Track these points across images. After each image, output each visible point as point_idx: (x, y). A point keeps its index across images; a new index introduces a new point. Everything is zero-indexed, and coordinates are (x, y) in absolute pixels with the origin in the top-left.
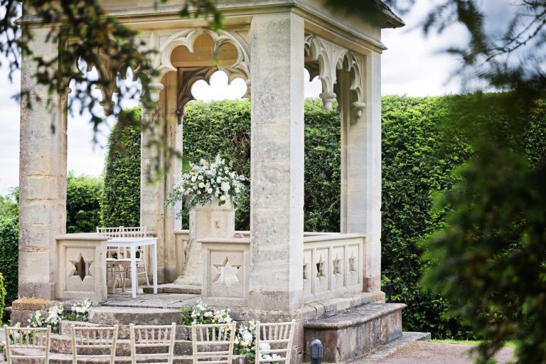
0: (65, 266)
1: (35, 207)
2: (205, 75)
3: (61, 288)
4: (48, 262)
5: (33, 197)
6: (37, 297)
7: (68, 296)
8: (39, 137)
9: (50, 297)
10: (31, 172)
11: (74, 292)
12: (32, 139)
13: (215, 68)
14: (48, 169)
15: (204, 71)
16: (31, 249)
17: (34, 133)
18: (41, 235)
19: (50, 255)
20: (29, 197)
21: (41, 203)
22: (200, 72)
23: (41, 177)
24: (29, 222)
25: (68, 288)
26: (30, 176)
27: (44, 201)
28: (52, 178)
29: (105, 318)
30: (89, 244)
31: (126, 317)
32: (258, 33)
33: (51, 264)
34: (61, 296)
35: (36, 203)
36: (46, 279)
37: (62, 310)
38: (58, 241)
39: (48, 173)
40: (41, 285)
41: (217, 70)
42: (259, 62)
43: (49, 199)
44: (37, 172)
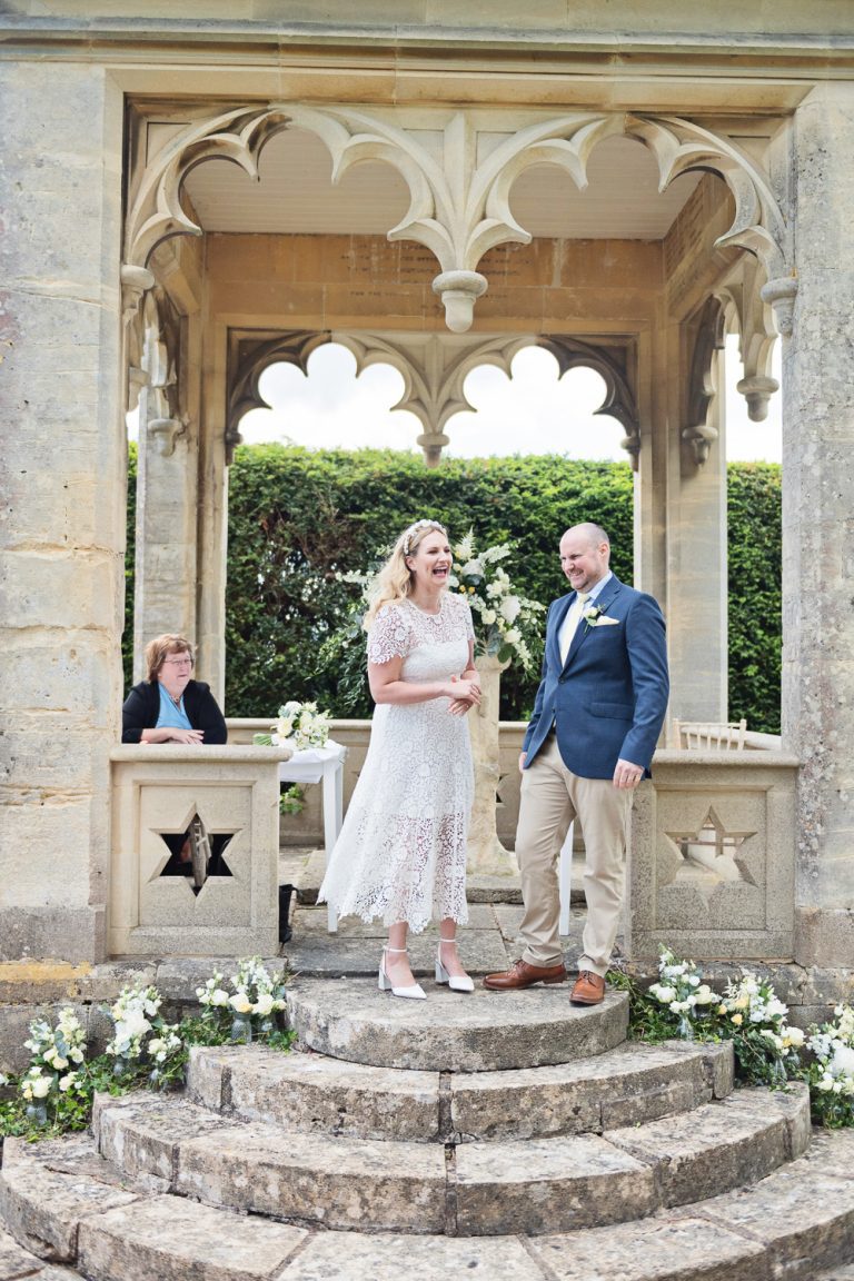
0: (137, 848)
1: (31, 653)
2: (295, 350)
3: (124, 921)
4: (85, 837)
5: (29, 618)
6: (38, 954)
7: (148, 947)
8: (51, 421)
9: (92, 953)
10: (18, 536)
11: (172, 932)
12: (23, 426)
14: (87, 528)
15: (294, 342)
16: (16, 795)
17: (32, 407)
18: (57, 748)
19: (92, 815)
20: (12, 621)
21: (59, 642)
22: (286, 344)
23: (62, 555)
24: (11, 703)
25: (146, 919)
26: (13, 548)
27: (72, 633)
28: (101, 559)
30: (230, 775)
33: (94, 843)
34: (123, 945)
35: (40, 639)
36: (76, 894)
37: (158, 1003)
38: (114, 764)
39: (87, 539)
40: (55, 917)
41: (329, 341)
43: (90, 628)
44: (44, 538)
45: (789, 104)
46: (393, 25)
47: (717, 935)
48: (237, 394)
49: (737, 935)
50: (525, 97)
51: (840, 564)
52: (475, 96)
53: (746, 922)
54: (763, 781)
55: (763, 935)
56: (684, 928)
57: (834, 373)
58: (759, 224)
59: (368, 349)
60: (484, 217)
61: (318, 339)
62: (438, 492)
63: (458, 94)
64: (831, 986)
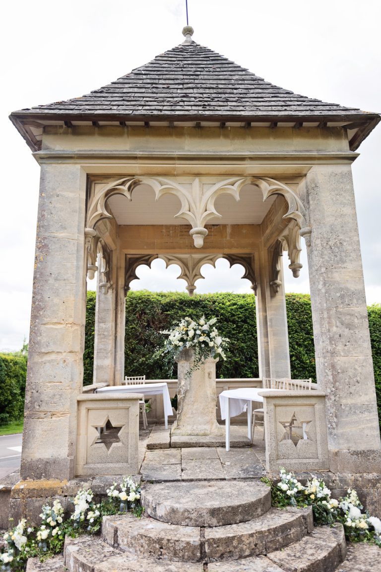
0: (87, 434)
1: (49, 362)
2: (147, 261)
3: (81, 462)
4: (67, 430)
5: (49, 349)
6: (48, 477)
7: (90, 472)
8: (59, 280)
9: (68, 475)
10: (46, 320)
11: (99, 466)
12: (49, 282)
13: (156, 256)
14: (71, 316)
15: (147, 258)
16: (42, 415)
17: (53, 275)
18: (58, 396)
19: (70, 422)
20: (43, 350)
21: (60, 357)
22: (144, 259)
23: (62, 326)
24: (41, 380)
25: (90, 461)
26: (44, 324)
27: (64, 354)
28: (76, 327)
29: (194, 516)
30: (120, 404)
31: (227, 512)
32: (320, 182)
33: (70, 432)
34: (81, 472)
35: (53, 357)
36: (63, 453)
37: (92, 496)
38: (79, 402)
39: (71, 320)
40: (55, 461)
41: (157, 258)
42: (324, 209)
43: (71, 352)
44: (55, 320)
45: (304, 172)
46: (174, 151)
47: (300, 461)
48: (128, 274)
49: (307, 461)
50: (218, 172)
51: (334, 322)
52: (202, 172)
53: (311, 456)
54: (313, 401)
55: (317, 461)
56: (288, 458)
57: (326, 258)
58: (297, 210)
59: (170, 260)
60: (206, 210)
61: (154, 257)
62: (192, 305)
63: (196, 172)
64: (345, 481)
